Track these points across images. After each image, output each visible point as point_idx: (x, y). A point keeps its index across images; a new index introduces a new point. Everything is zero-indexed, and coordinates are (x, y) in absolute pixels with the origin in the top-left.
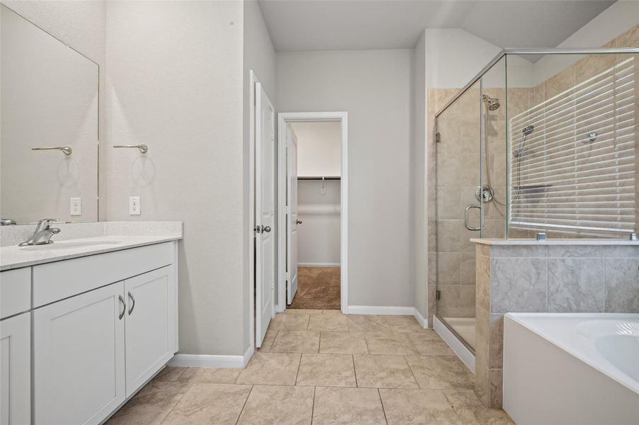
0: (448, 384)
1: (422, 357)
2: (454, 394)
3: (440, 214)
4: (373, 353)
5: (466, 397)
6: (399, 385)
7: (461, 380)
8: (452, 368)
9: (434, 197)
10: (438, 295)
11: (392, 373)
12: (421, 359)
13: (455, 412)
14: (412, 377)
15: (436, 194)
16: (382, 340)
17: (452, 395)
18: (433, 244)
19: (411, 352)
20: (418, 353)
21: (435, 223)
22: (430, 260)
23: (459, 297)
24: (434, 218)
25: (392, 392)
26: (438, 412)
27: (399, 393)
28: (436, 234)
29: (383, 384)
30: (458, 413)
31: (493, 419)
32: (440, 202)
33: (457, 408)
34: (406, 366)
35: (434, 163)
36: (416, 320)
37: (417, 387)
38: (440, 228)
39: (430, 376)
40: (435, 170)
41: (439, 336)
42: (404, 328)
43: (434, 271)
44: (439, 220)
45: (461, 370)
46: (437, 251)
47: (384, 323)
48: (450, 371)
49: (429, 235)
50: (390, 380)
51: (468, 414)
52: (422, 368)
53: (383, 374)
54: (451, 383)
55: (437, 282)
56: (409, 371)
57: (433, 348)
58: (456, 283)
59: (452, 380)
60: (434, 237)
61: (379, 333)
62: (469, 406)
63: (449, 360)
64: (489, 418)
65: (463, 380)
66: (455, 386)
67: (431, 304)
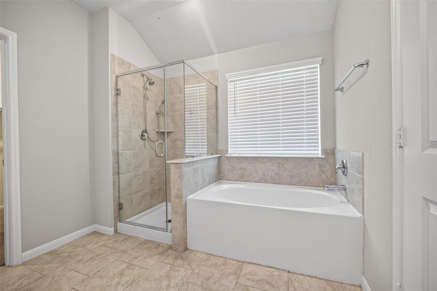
0: (157, 256)
1: (129, 253)
2: (165, 258)
3: (120, 147)
4: (91, 274)
5: (171, 255)
6: (134, 278)
7: (160, 250)
8: (150, 247)
9: (116, 135)
10: (120, 207)
11: (121, 274)
12: (130, 253)
13: (174, 266)
14: (136, 267)
15: (117, 132)
16: (87, 261)
17: (165, 259)
18: (116, 170)
19: (119, 254)
20: (124, 252)
21: (117, 154)
22: (114, 183)
23: (132, 203)
24: (116, 150)
25: (134, 285)
26: (168, 273)
27: (138, 282)
28: (118, 163)
29: (123, 285)
30: (176, 265)
31: (189, 256)
32: (120, 138)
33: (173, 263)
34: (126, 264)
35: (116, 110)
36: (99, 233)
37: (145, 270)
38: (120, 158)
39: (145, 259)
40: (116, 116)
41: (126, 235)
42: (97, 243)
43: (117, 189)
44: (120, 152)
45: (156, 245)
46: (119, 174)
47: (75, 249)
48: (152, 249)
49: (114, 164)
50: (125, 280)
51: (179, 262)
52: (136, 258)
53: (116, 280)
54: (159, 254)
55: (119, 197)
56: (130, 266)
57: (130, 243)
58: (130, 194)
59: (157, 253)
60: (116, 165)
61: (80, 257)
62: (177, 258)
63: (145, 244)
64: (187, 256)
65: (161, 249)
66: (162, 254)
67: (116, 215)
